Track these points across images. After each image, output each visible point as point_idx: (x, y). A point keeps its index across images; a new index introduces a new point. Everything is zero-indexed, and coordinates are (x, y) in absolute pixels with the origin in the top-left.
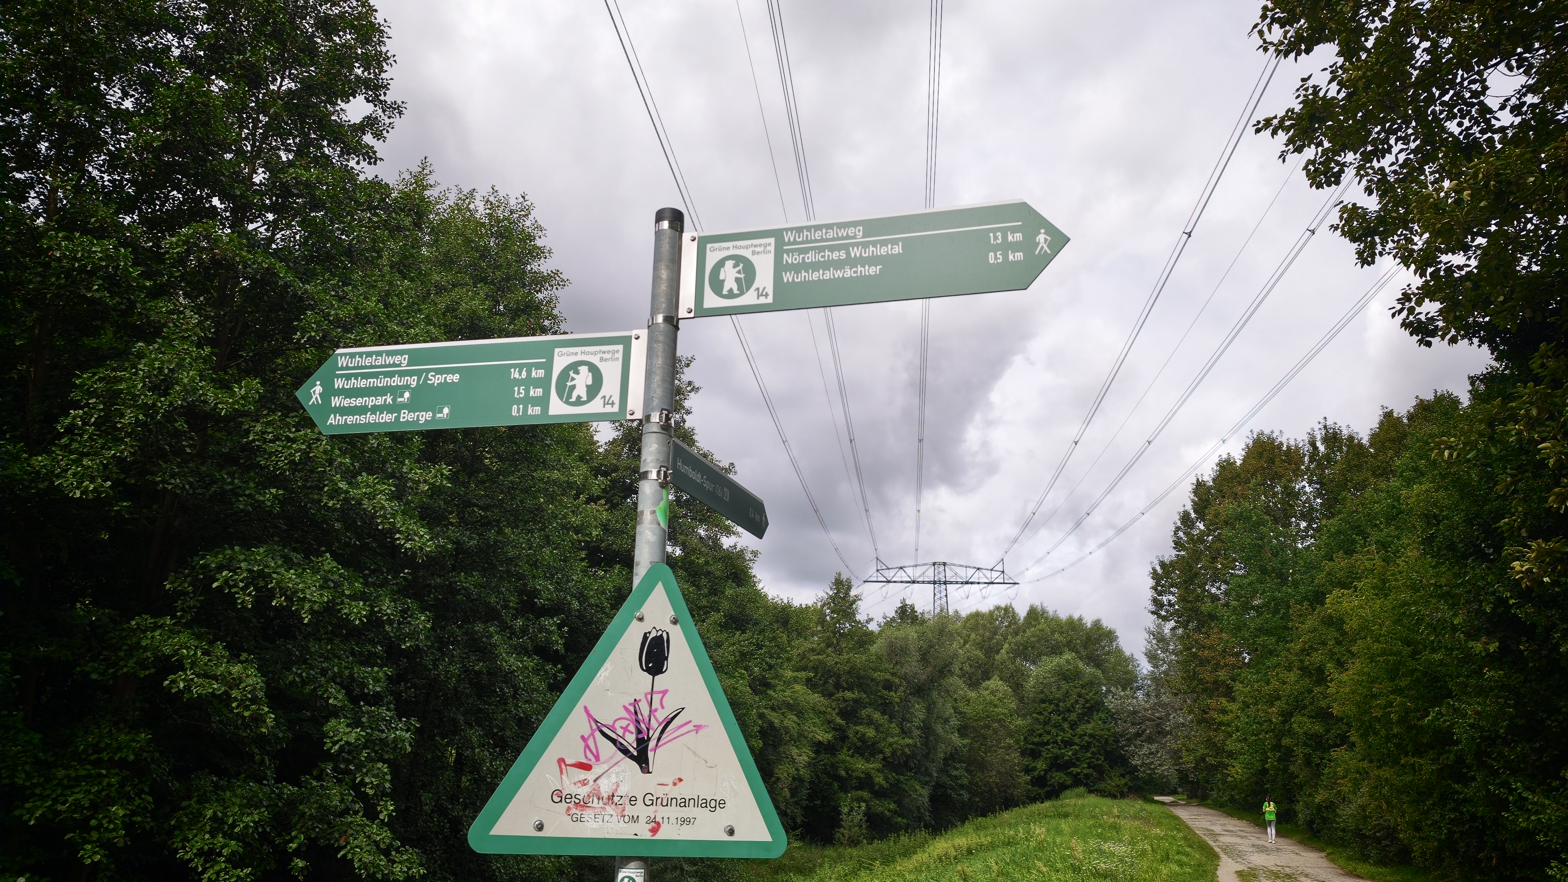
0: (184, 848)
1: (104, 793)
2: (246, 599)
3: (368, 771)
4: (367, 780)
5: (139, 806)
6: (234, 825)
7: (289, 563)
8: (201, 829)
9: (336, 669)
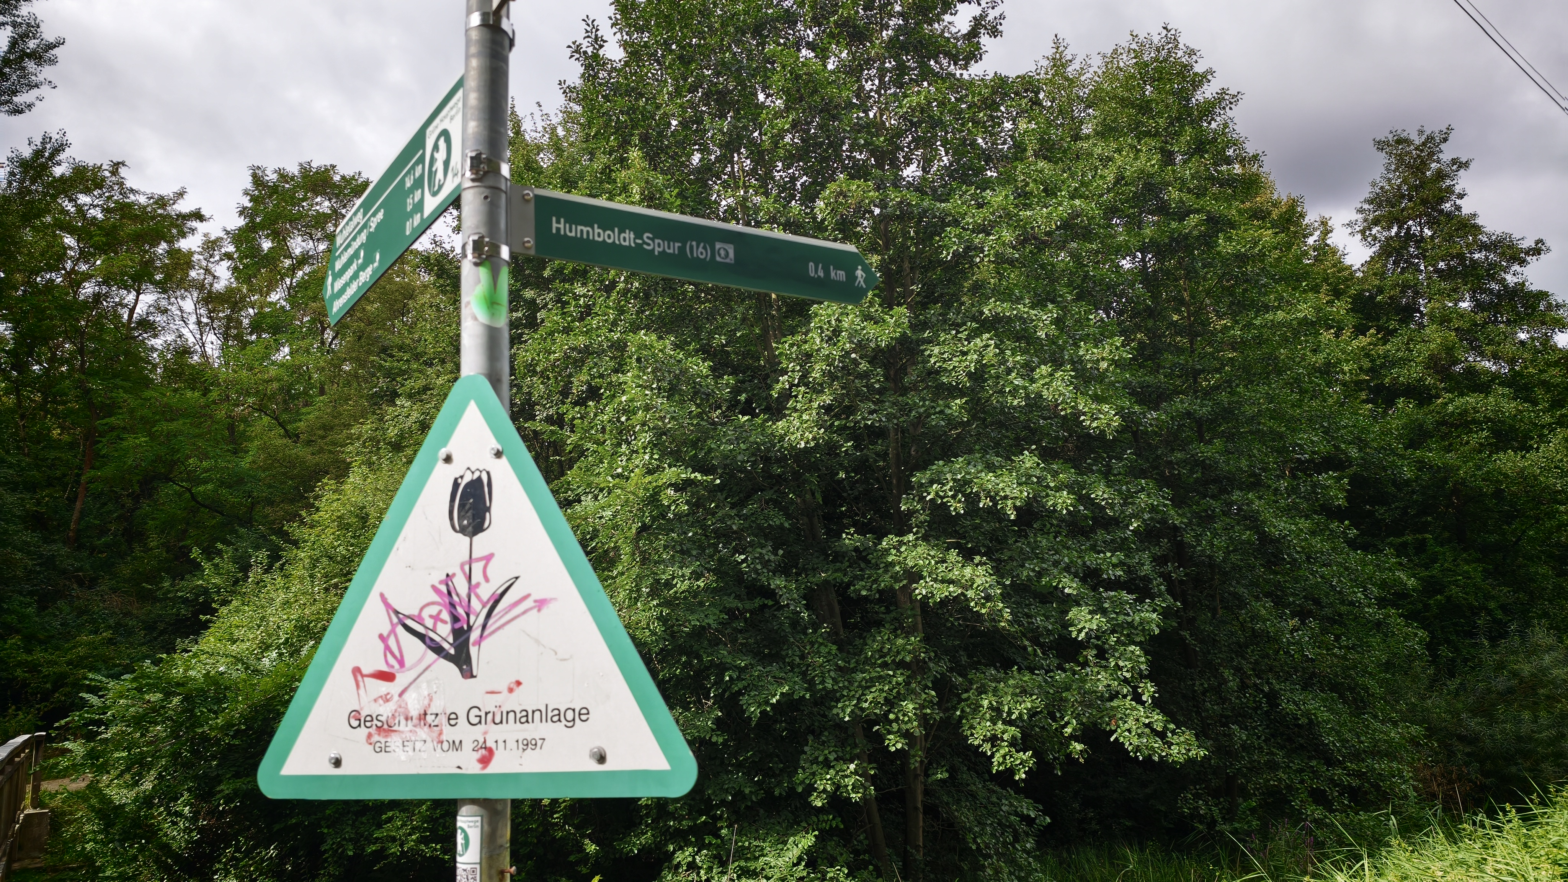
0: (972, 735)
1: (895, 691)
2: (957, 507)
3: (1121, 654)
4: (1121, 663)
5: (925, 700)
6: (1010, 713)
7: (990, 468)
8: (982, 718)
9: (1066, 559)
